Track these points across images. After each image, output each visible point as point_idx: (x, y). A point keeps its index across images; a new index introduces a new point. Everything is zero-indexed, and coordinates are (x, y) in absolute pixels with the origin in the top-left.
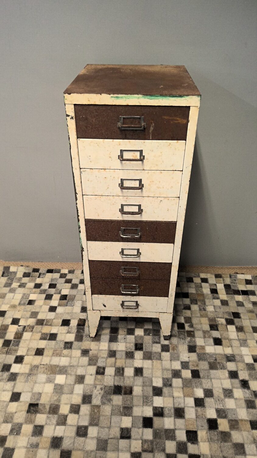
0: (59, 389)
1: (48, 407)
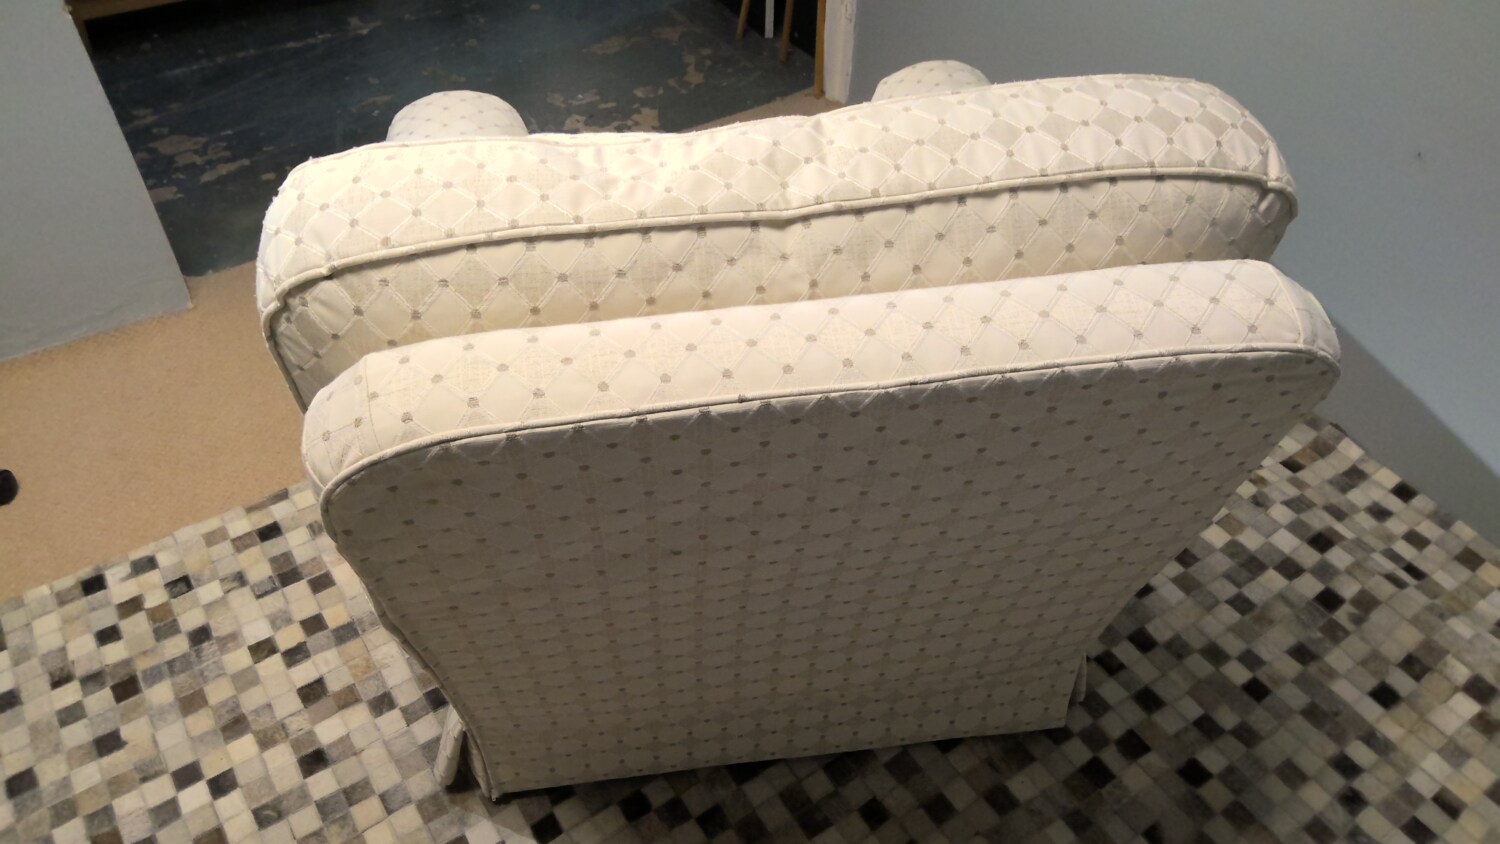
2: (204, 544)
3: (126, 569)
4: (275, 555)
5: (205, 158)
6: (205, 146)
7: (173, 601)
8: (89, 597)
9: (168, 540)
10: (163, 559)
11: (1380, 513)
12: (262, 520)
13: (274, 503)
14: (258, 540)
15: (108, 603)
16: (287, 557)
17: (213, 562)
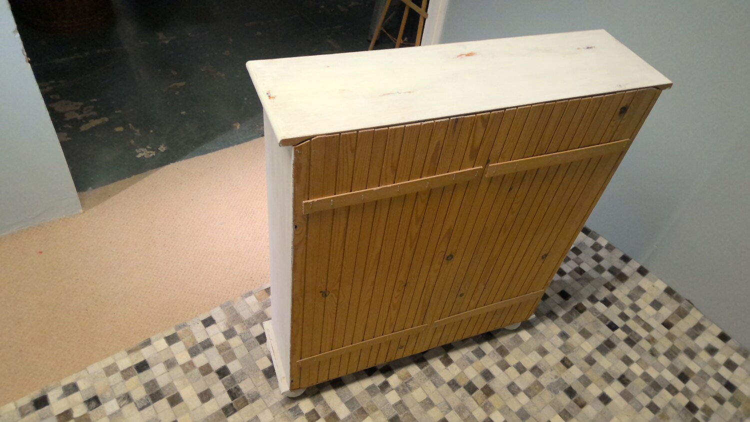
2: (105, 375)
3: (59, 392)
4: (147, 382)
5: (83, 115)
6: (82, 108)
7: (90, 413)
8: (39, 411)
9: (83, 373)
10: (81, 384)
11: (712, 351)
12: (137, 359)
13: (143, 348)
14: (136, 372)
15: (51, 414)
16: (153, 383)
17: (111, 387)
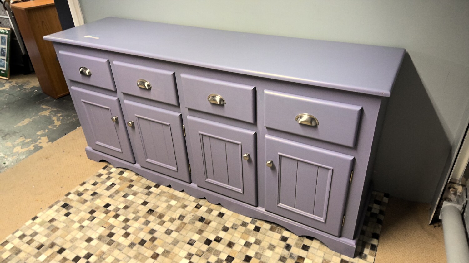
0: (169, 207)
1: (158, 214)
